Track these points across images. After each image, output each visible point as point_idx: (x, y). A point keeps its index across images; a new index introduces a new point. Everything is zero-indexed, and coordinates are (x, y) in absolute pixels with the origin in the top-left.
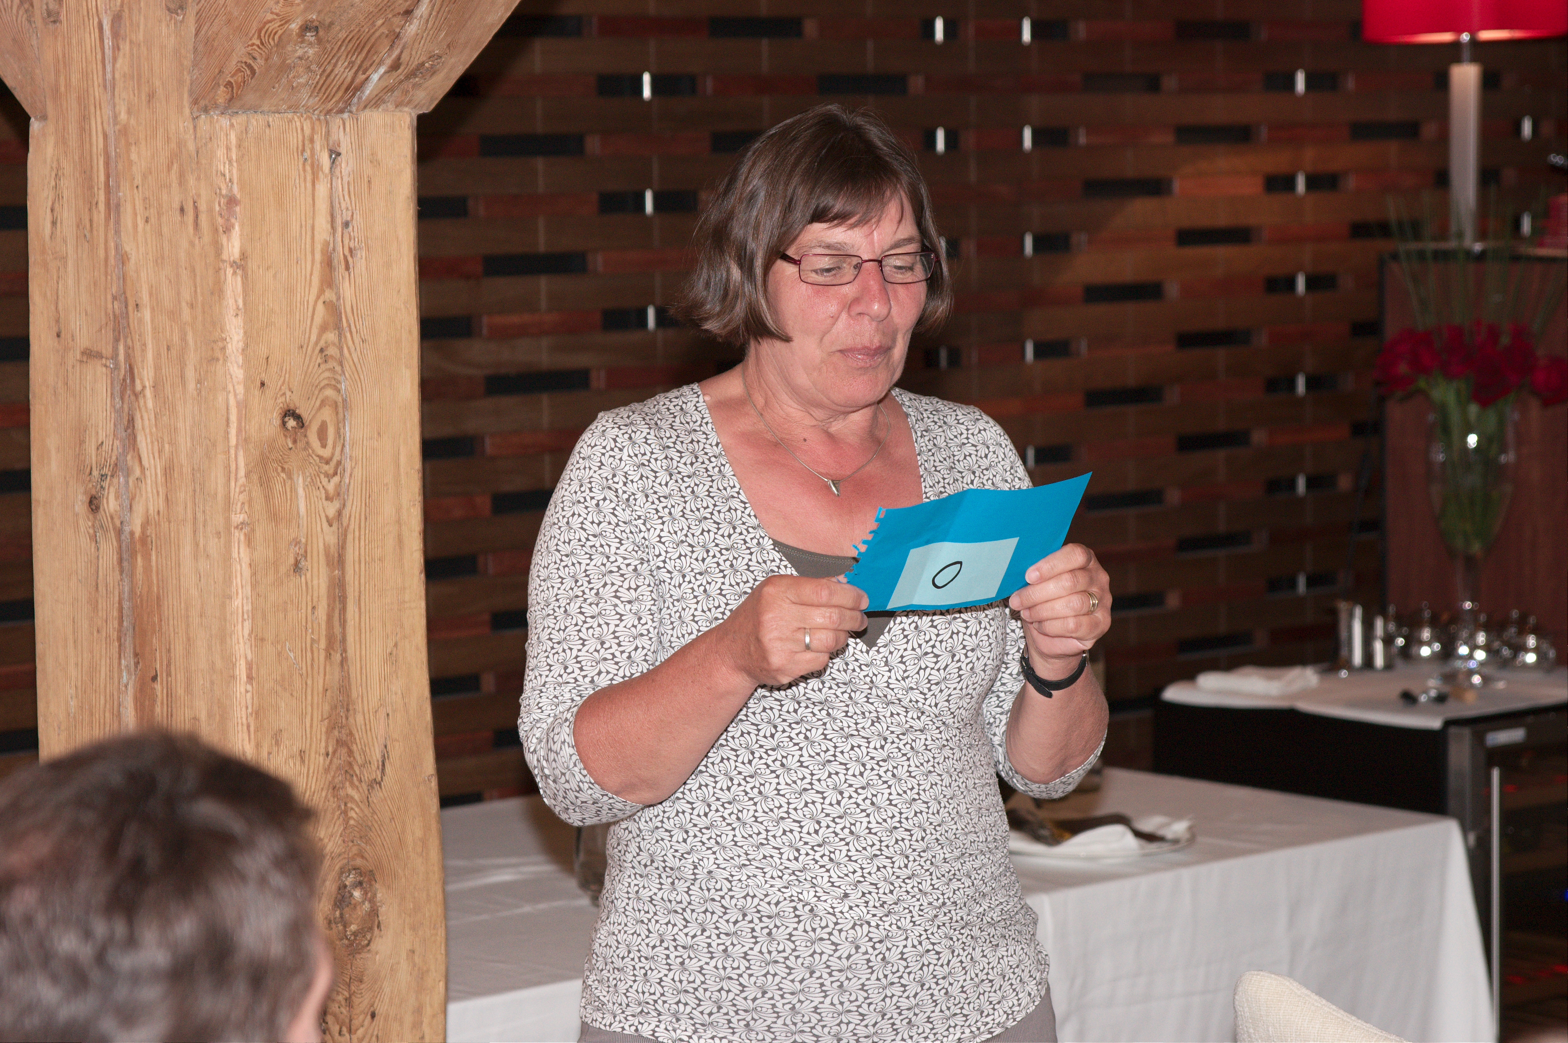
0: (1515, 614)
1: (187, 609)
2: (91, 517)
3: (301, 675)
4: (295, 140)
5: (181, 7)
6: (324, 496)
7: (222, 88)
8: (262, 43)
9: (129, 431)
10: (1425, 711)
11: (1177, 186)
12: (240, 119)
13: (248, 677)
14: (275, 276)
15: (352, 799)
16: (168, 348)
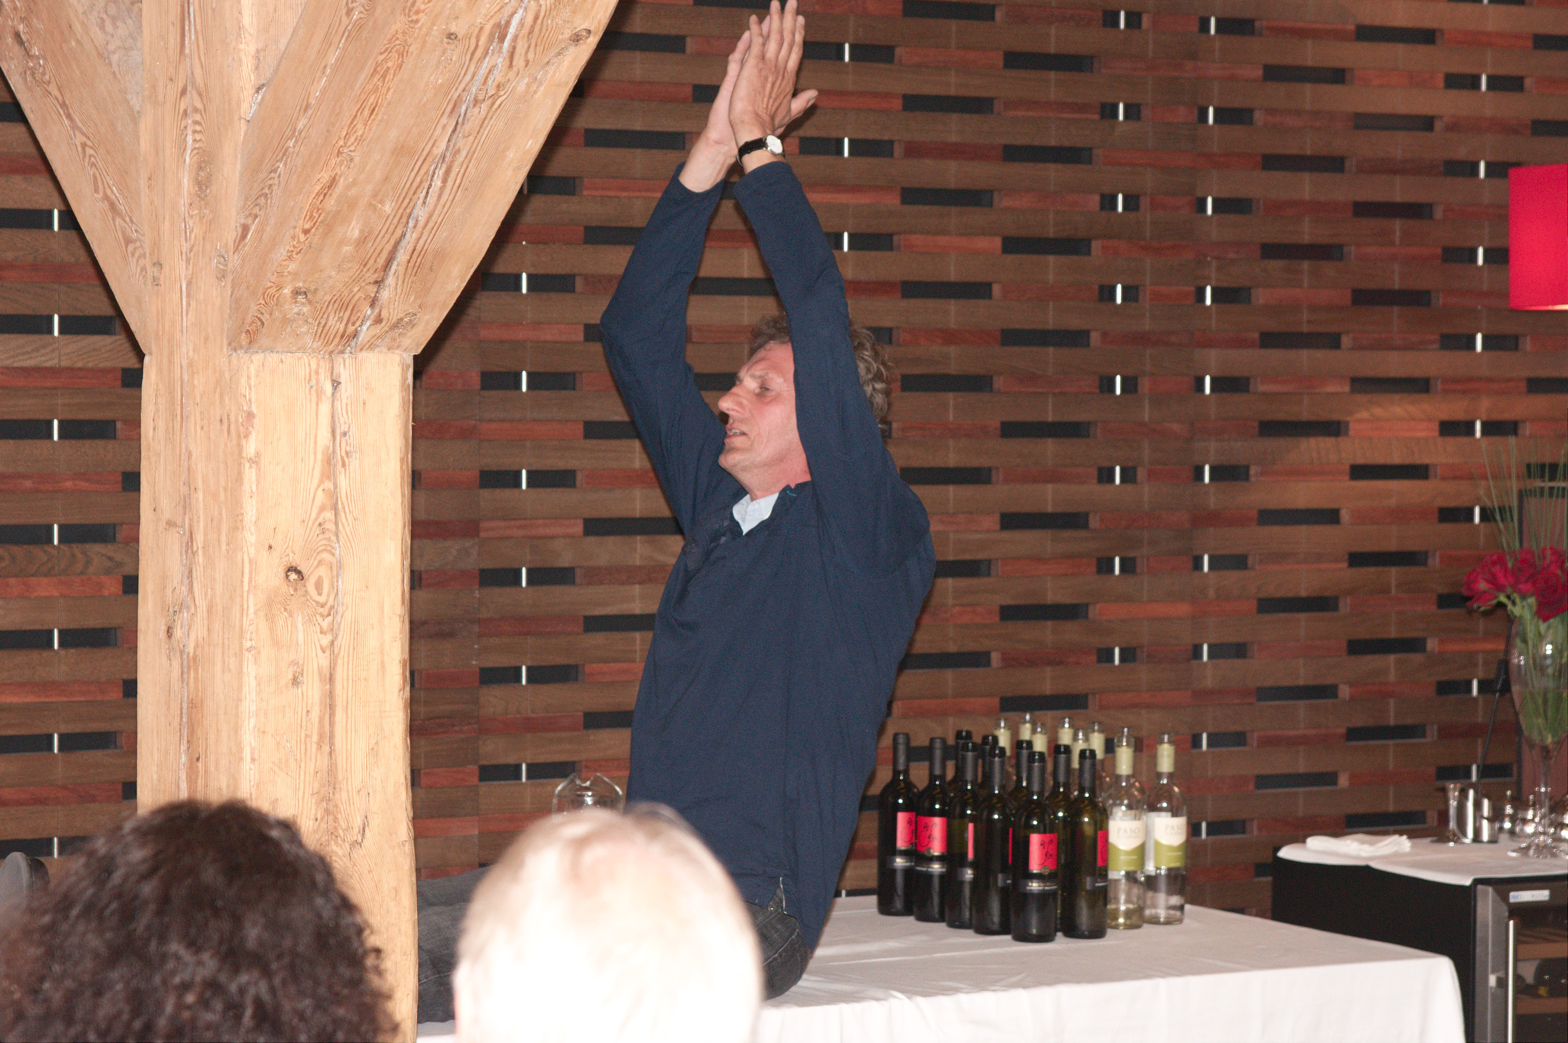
1: (217, 709)
2: (168, 642)
3: (296, 760)
4: (303, 373)
5: (223, 276)
6: (319, 631)
8: (266, 303)
9: (189, 580)
11: (1353, 427)
12: (258, 358)
13: (252, 759)
14: (283, 470)
15: (337, 854)
16: (212, 520)
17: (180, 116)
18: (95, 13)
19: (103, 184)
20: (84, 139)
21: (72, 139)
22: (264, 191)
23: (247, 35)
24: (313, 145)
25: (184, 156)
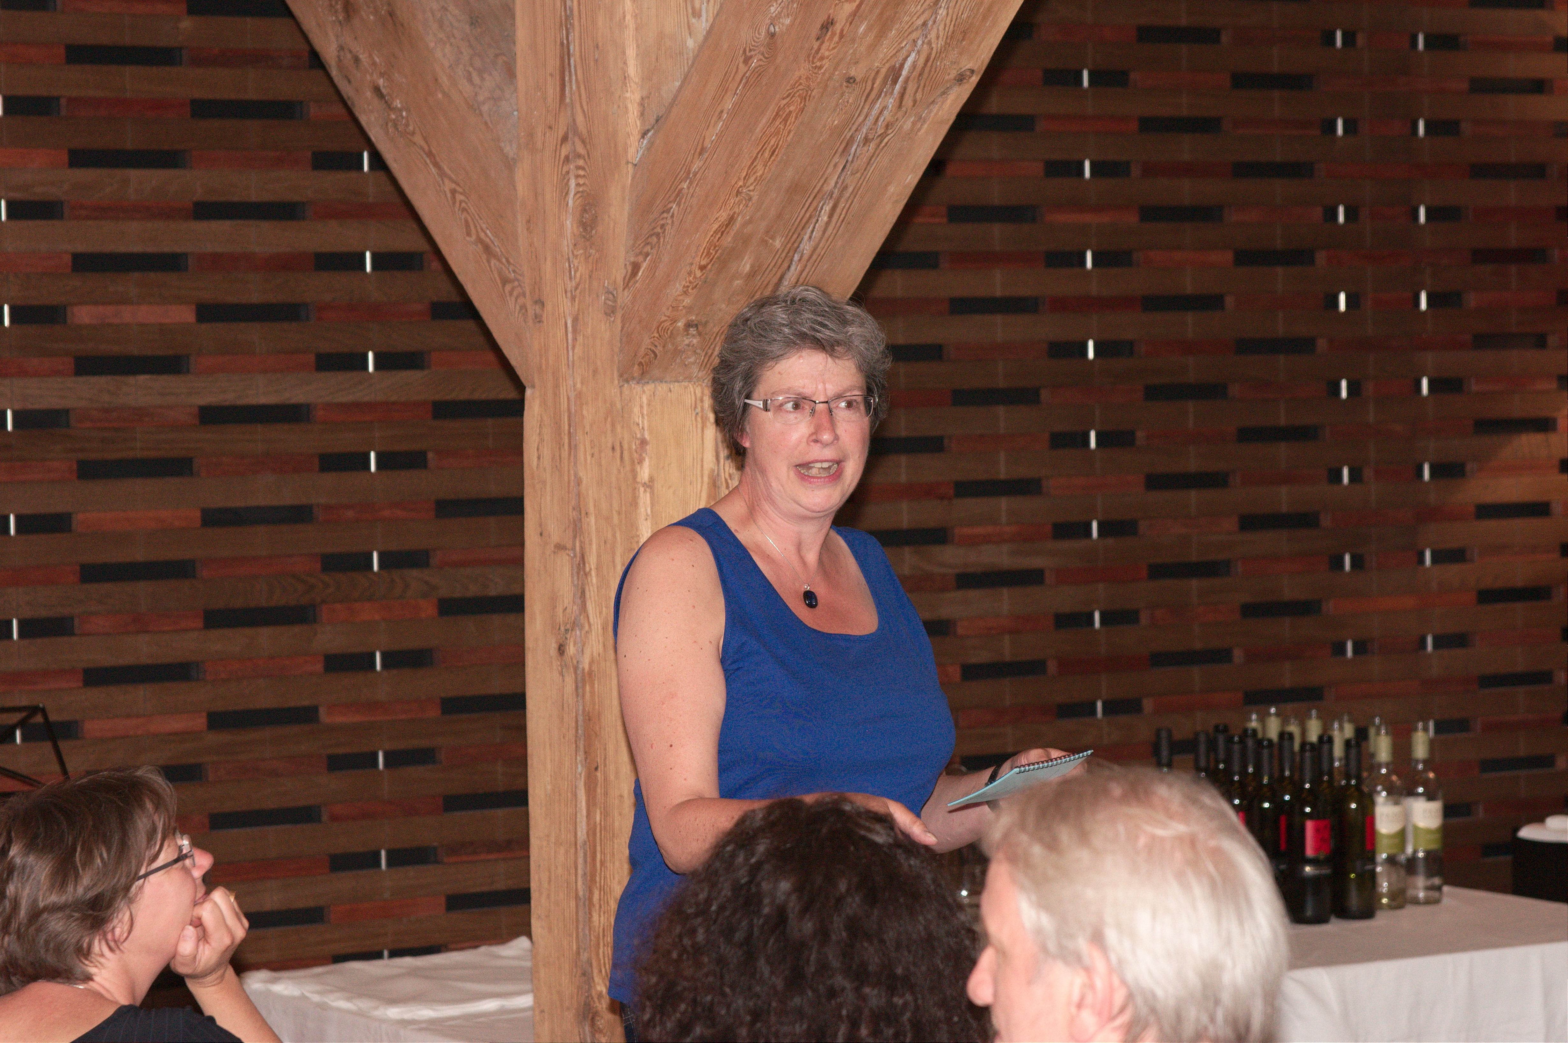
2: (560, 658)
4: (690, 400)
5: (613, 312)
9: (582, 599)
11: (1560, 423)
12: (649, 388)
14: (674, 493)
16: (605, 542)
17: (561, 163)
18: (461, 66)
19: (476, 227)
20: (453, 186)
21: (440, 186)
22: (655, 231)
23: (632, 84)
24: (709, 186)
25: (567, 199)
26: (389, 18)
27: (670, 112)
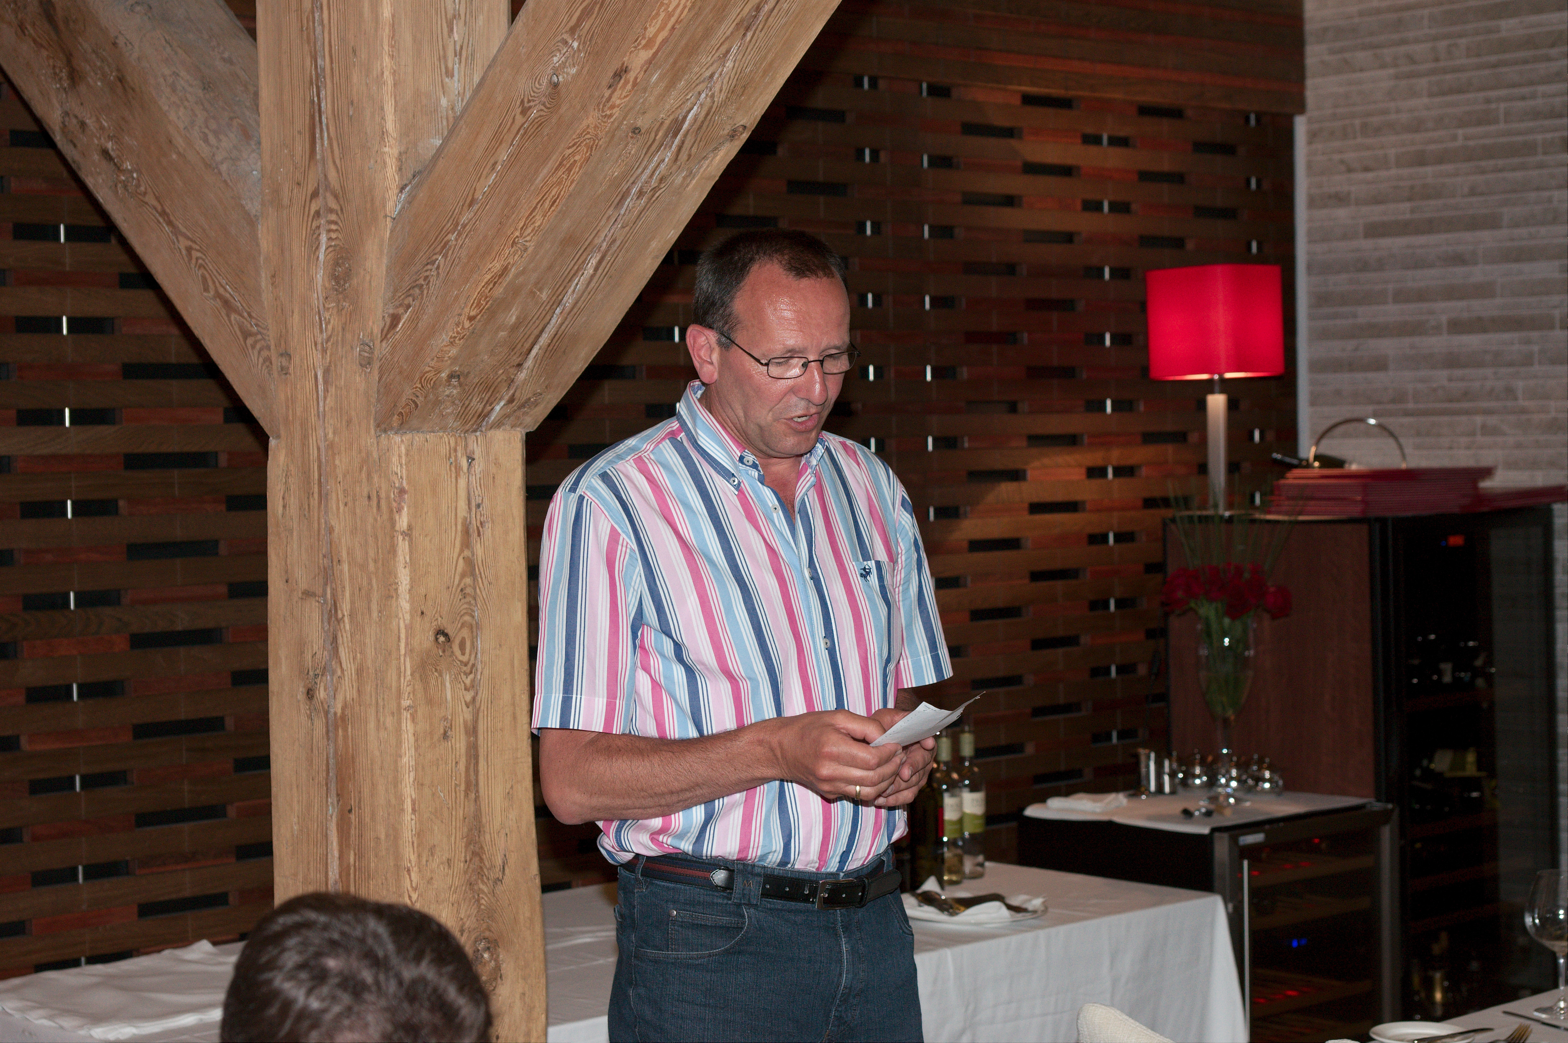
0: (1256, 757)
1: (372, 764)
2: (308, 703)
3: (448, 808)
4: (444, 450)
5: (369, 363)
6: (463, 688)
7: (396, 416)
8: (423, 387)
9: (333, 645)
10: (1198, 823)
11: (1029, 474)
12: (407, 437)
13: (412, 810)
14: (430, 541)
15: (483, 892)
16: (360, 590)
17: (311, 217)
18: (197, 128)
19: (214, 283)
20: (190, 243)
21: (174, 244)
22: (417, 282)
23: (391, 139)
24: (481, 237)
25: (317, 253)
26: (119, 84)
27: (434, 165)
